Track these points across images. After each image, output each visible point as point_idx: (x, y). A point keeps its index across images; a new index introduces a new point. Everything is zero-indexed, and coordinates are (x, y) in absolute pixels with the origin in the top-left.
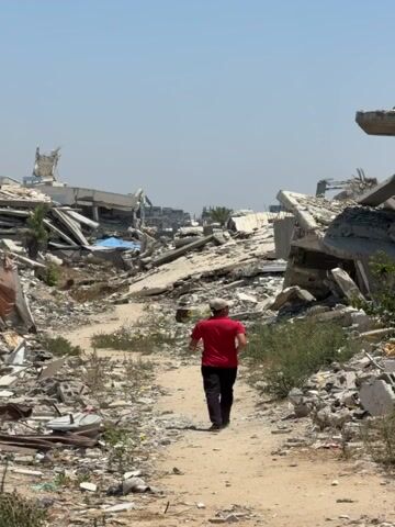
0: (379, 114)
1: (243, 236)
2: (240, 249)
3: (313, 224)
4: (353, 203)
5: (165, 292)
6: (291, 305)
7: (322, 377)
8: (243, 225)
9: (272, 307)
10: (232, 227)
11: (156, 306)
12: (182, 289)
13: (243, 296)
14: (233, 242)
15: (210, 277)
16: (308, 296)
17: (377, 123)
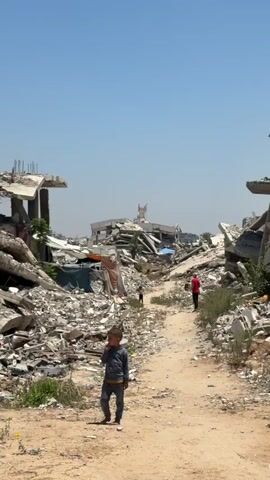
0: (255, 182)
1: (214, 247)
2: (212, 253)
3: (231, 239)
4: (248, 229)
5: (183, 275)
6: (227, 281)
7: (224, 318)
8: (215, 241)
9: (220, 282)
10: (210, 242)
11: (179, 282)
12: (190, 273)
13: (210, 277)
14: (209, 250)
15: (201, 267)
16: (233, 276)
17: (256, 188)
